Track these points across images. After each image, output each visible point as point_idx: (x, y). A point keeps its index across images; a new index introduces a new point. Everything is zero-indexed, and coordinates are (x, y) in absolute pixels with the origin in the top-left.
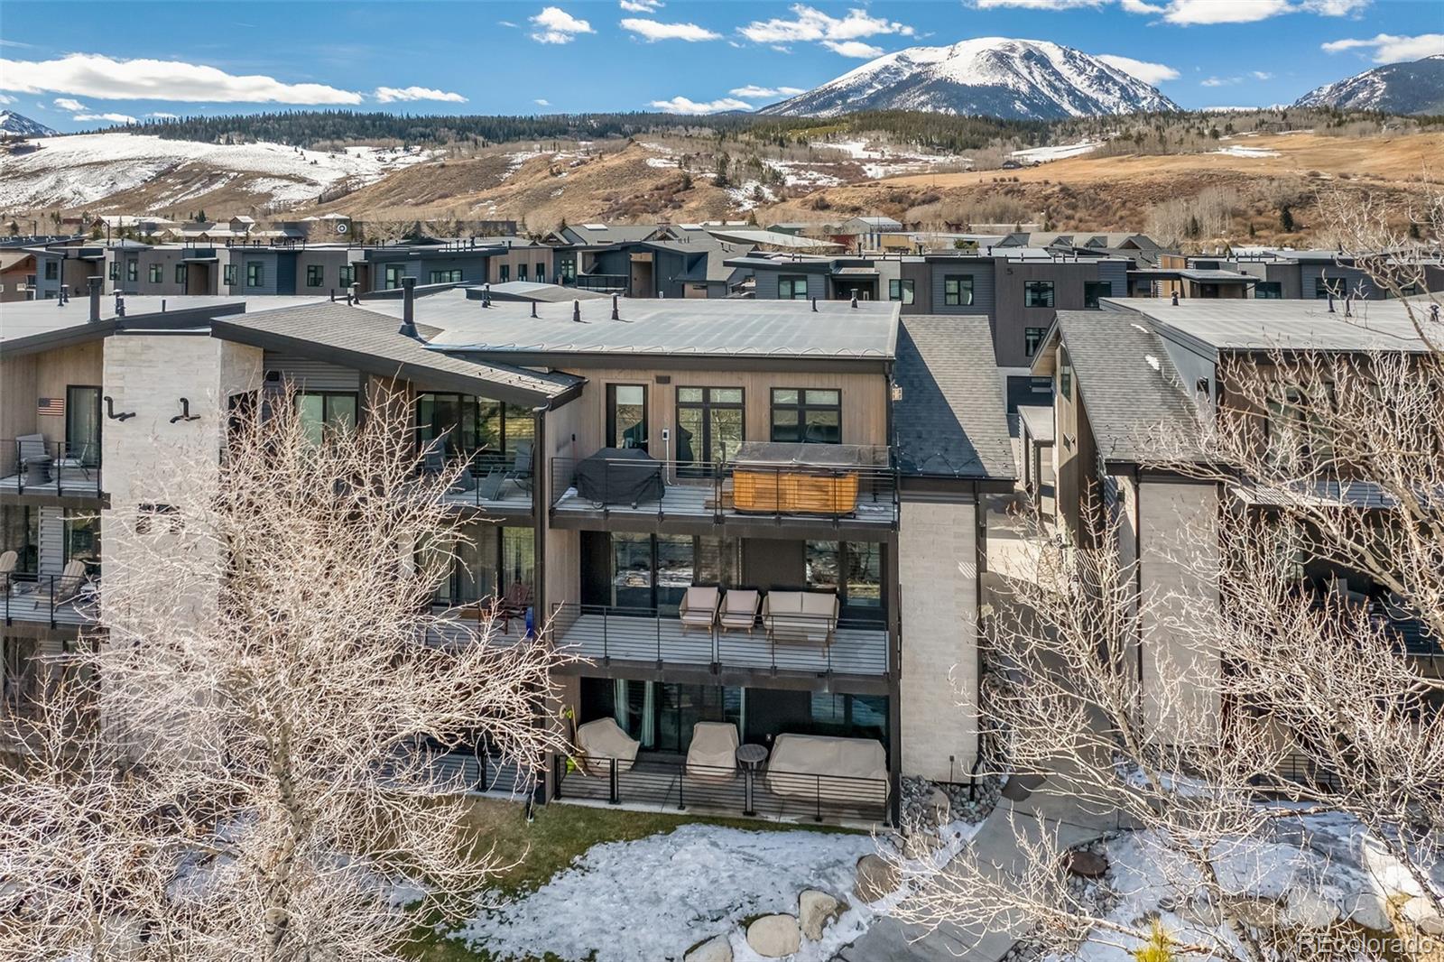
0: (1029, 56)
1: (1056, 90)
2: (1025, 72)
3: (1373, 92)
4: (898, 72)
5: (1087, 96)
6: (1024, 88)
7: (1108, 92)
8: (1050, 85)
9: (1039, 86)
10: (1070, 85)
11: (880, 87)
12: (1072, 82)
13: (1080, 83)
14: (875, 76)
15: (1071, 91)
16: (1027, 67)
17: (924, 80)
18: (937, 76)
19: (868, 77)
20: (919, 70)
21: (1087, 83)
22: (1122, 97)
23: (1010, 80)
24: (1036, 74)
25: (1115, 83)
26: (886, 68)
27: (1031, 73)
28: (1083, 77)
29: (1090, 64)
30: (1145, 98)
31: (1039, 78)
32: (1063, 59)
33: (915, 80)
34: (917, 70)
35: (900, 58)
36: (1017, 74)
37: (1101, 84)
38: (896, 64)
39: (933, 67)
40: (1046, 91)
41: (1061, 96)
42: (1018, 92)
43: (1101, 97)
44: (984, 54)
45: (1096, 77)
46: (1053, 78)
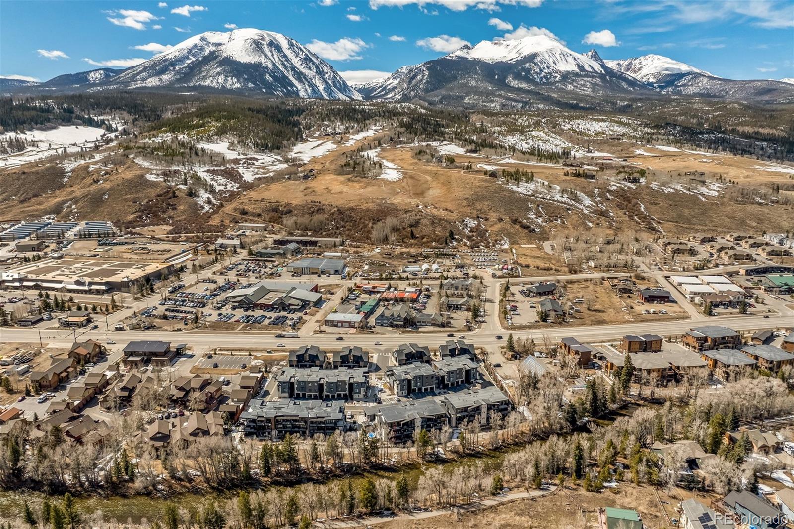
0: (271, 44)
1: (286, 67)
2: (269, 54)
3: (423, 76)
4: (202, 49)
5: (301, 72)
6: (270, 66)
7: (310, 69)
8: (283, 64)
9: (277, 64)
10: (292, 64)
11: (194, 59)
12: (293, 62)
13: (296, 62)
14: (190, 51)
15: (293, 68)
16: (271, 51)
17: (217, 57)
18: (225, 55)
19: (186, 51)
20: (214, 48)
21: (300, 62)
22: (316, 73)
23: (263, 60)
24: (275, 56)
25: (314, 63)
26: (195, 46)
27: (273, 55)
28: (298, 58)
29: (301, 50)
30: (327, 73)
31: (277, 59)
32: (288, 46)
33: (213, 56)
34: (213, 48)
35: (203, 39)
36: (266, 56)
37: (307, 64)
38: (201, 43)
39: (222, 48)
40: (281, 67)
41: (288, 71)
42: (267, 68)
43: (306, 71)
44: (248, 41)
45: (304, 59)
46: (284, 59)
